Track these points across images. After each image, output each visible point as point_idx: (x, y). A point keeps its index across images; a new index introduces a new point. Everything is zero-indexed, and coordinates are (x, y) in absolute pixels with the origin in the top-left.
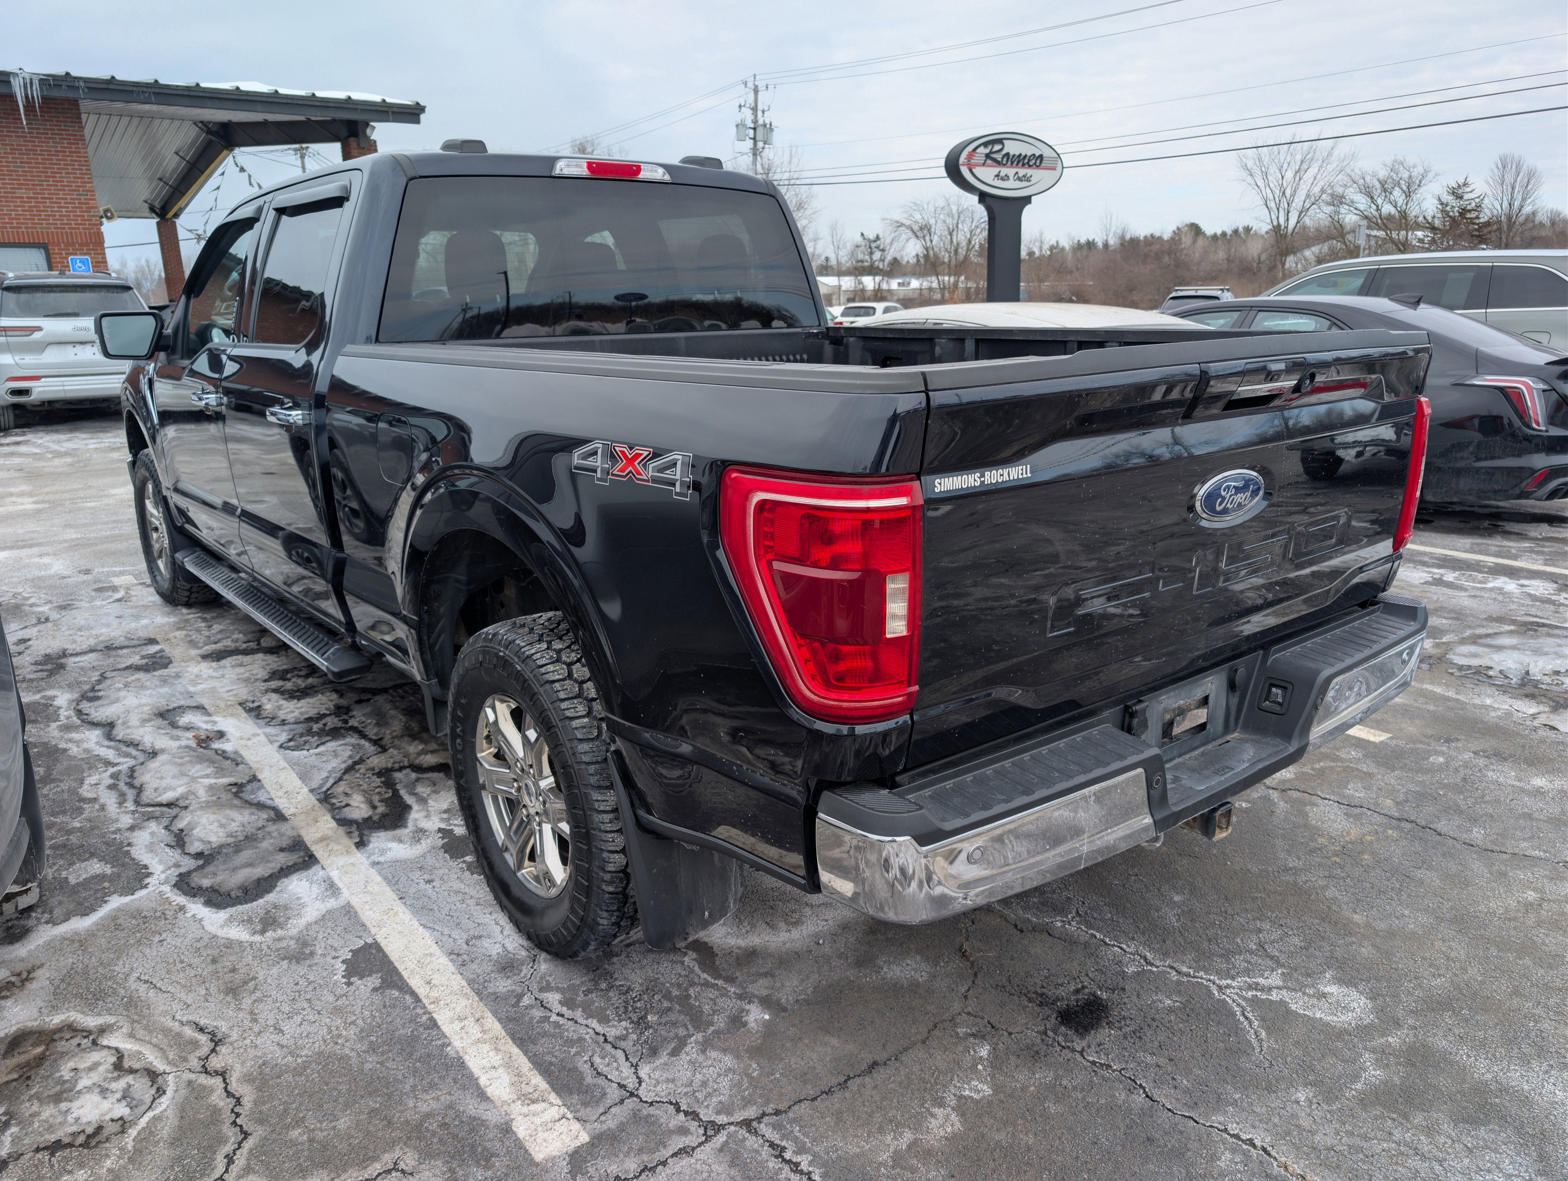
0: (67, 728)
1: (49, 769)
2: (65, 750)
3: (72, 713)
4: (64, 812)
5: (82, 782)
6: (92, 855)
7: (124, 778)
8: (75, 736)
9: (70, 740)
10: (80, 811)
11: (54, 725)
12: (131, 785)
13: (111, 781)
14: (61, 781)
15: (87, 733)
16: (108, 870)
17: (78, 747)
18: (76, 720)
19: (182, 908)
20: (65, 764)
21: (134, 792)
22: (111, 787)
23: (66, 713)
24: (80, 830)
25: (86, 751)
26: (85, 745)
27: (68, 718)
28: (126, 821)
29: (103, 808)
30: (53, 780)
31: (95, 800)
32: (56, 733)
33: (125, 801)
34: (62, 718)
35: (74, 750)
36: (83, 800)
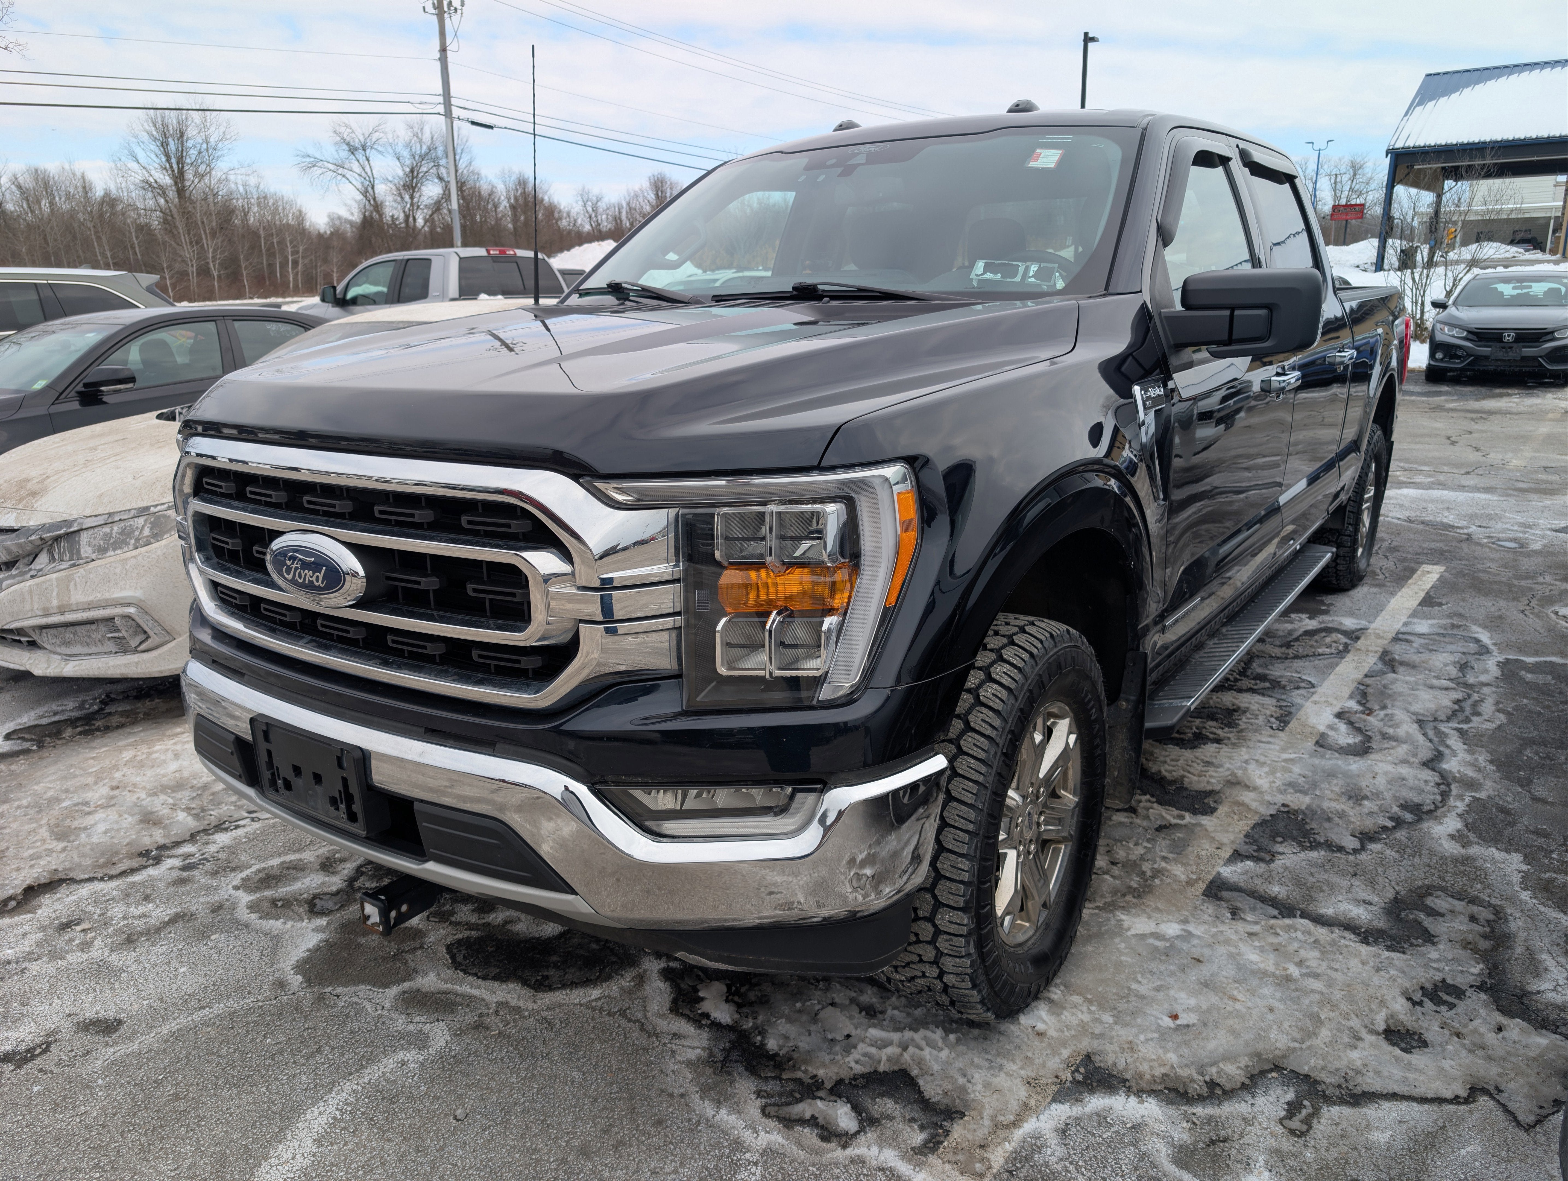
0: (1471, 785)
1: (1520, 752)
2: (1491, 762)
3: (1452, 802)
4: (1530, 711)
5: (1499, 727)
6: (1527, 683)
7: (1461, 716)
8: (1470, 773)
9: (1479, 770)
10: (1516, 709)
11: (1483, 795)
12: (1462, 710)
13: (1474, 719)
14: (1516, 736)
15: (1455, 770)
16: (1523, 673)
17: (1476, 760)
18: (1455, 789)
19: (1495, 644)
20: (1501, 749)
21: (1463, 704)
22: (1478, 714)
23: (1459, 804)
24: (1526, 697)
25: (1470, 752)
26: (1468, 758)
27: (1460, 797)
28: (1486, 690)
29: (1497, 703)
30: (1523, 739)
31: (1498, 711)
32: (1489, 784)
33: (1477, 701)
34: (1467, 800)
35: (1482, 758)
36: (1508, 714)
